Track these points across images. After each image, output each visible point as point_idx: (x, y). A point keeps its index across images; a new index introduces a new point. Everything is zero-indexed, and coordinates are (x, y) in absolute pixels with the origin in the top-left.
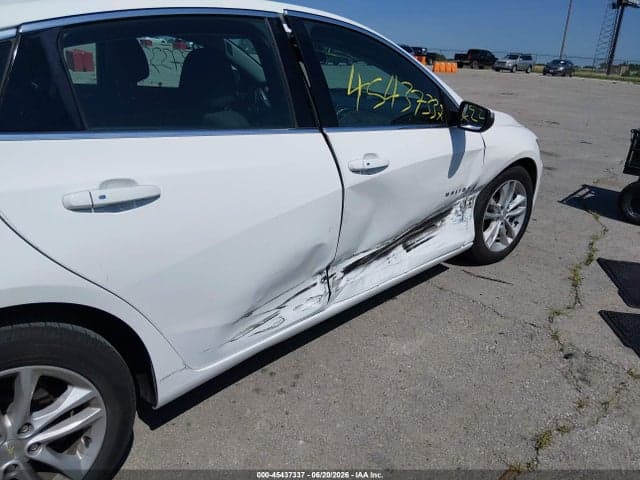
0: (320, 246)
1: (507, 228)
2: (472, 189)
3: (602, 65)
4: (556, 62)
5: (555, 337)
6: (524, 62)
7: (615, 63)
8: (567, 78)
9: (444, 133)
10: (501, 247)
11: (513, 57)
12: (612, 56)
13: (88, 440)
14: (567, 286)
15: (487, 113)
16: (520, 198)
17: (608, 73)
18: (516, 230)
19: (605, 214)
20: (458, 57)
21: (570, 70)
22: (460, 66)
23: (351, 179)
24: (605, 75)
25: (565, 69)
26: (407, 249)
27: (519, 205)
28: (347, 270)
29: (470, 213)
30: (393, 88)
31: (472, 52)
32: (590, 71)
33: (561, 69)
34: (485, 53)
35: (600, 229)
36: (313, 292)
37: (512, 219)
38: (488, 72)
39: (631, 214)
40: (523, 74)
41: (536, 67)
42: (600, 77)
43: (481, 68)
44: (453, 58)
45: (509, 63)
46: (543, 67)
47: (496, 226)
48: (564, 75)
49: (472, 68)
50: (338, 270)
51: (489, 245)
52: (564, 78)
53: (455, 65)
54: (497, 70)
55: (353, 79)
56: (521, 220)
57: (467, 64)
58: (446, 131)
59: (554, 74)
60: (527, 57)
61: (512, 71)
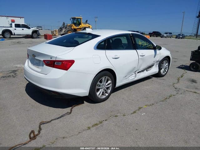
0: (135, 67)
1: (165, 70)
2: (158, 61)
3: (194, 35)
4: (179, 35)
5: (174, 86)
6: (170, 35)
7: (198, 34)
8: (183, 39)
9: (153, 51)
10: (164, 74)
11: (166, 33)
12: (197, 32)
13: (109, 89)
14: (177, 80)
15: (160, 47)
16: (167, 64)
17: (196, 38)
18: (167, 70)
19: (187, 70)
20: (150, 34)
21: (183, 37)
22: (150, 36)
23: (140, 57)
24: (195, 38)
25: (182, 37)
26: (147, 71)
27: (167, 65)
28: (138, 73)
29: (157, 66)
30: (145, 44)
31: (154, 32)
32: (190, 37)
33: (181, 37)
34: (158, 32)
35: (185, 72)
36: (133, 75)
37: (166, 68)
38: (159, 38)
39: (192, 69)
40: (170, 38)
41: (174, 36)
42: (193, 39)
43: (157, 37)
44: (148, 34)
45: (165, 35)
46: (175, 36)
47: (163, 70)
48: (182, 39)
49: (154, 37)
50: (137, 72)
51: (162, 73)
52: (181, 39)
53: (149, 36)
54: (162, 37)
55: (140, 42)
56: (167, 68)
57: (152, 36)
58: (153, 50)
59: (179, 38)
60: (171, 33)
61: (166, 37)
